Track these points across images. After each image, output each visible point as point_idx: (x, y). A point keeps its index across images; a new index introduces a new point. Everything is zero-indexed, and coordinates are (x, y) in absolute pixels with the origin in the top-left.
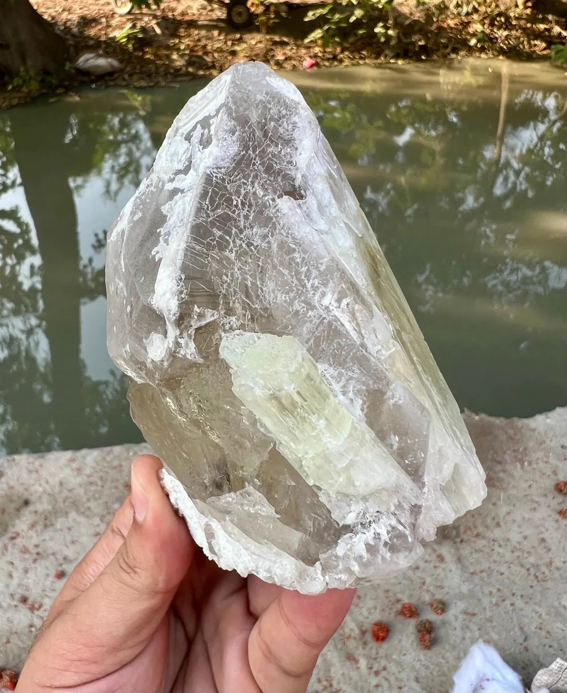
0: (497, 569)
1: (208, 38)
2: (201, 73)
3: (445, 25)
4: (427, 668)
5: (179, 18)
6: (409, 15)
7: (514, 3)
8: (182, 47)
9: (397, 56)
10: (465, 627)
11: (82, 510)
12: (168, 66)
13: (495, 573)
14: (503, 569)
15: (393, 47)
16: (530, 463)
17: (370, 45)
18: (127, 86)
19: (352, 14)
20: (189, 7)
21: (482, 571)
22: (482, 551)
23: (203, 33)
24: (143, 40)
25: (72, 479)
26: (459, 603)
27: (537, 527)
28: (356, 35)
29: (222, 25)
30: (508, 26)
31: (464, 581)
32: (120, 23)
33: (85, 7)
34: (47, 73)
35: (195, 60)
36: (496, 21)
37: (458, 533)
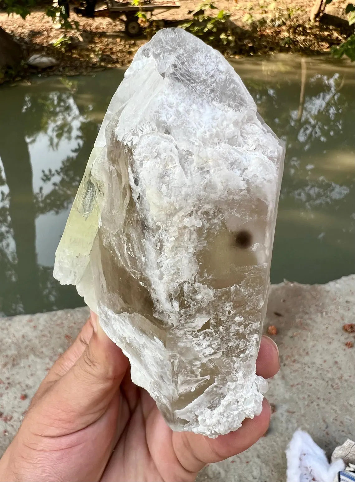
0: (308, 382)
1: (114, 44)
2: (110, 66)
3: (265, 33)
4: (265, 448)
5: (94, 31)
6: (242, 27)
7: (308, 18)
8: (97, 49)
9: (235, 54)
10: (288, 421)
11: (38, 353)
12: (88, 62)
13: (306, 385)
14: (311, 382)
15: (233, 48)
16: (327, 313)
17: (217, 46)
18: (62, 75)
19: (206, 27)
20: (101, 24)
21: (298, 384)
22: (298, 371)
23: (110, 40)
24: (72, 45)
25: (30, 334)
26: (284, 406)
27: (332, 354)
28: (208, 40)
29: (122, 34)
30: (304, 33)
31: (287, 391)
32: (56, 35)
33: (33, 24)
34: (9, 67)
35: (106, 58)
36: (298, 30)
37: (282, 360)
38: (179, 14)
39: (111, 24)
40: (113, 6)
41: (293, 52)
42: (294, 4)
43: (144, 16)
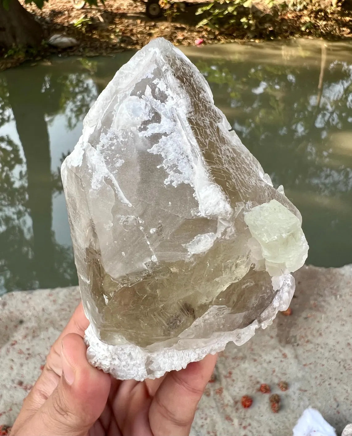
0: (320, 362)
1: (134, 25)
2: (129, 47)
3: (286, 18)
4: (276, 424)
5: (115, 11)
6: (262, 11)
7: (330, 3)
8: (118, 30)
9: (255, 37)
10: (300, 399)
11: (57, 326)
12: (107, 43)
13: (318, 365)
14: (324, 362)
15: (253, 32)
16: (341, 296)
17: (238, 30)
18: (82, 56)
19: (226, 9)
20: (122, 4)
21: (310, 364)
22: (310, 351)
23: (131, 21)
24: (92, 26)
25: (50, 307)
26: (296, 384)
27: (345, 336)
28: (229, 23)
29: (142, 16)
30: (326, 18)
31: (299, 370)
32: (77, 15)
33: (54, 4)
34: (30, 46)
35: (126, 39)
36: (319, 15)
37: (295, 340)
41: (313, 37)
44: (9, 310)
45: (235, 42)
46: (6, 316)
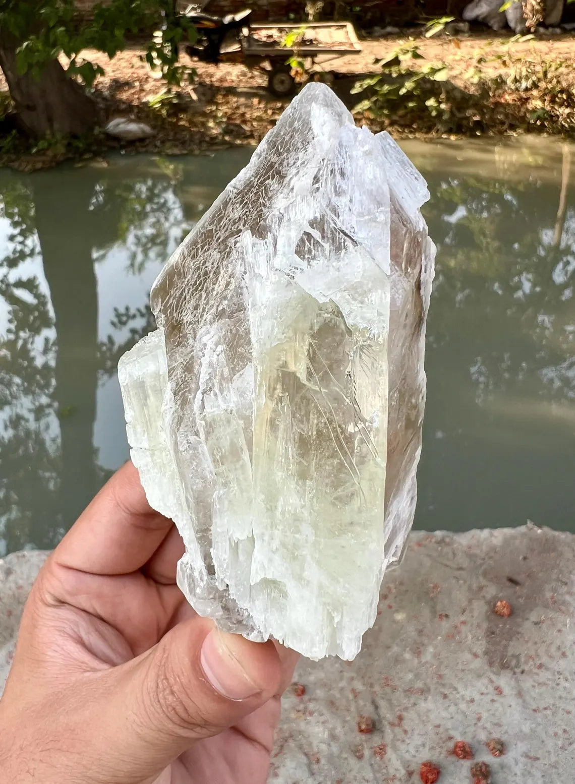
0: (563, 706)
1: (247, 106)
2: (238, 142)
3: (503, 101)
5: (217, 84)
6: (463, 89)
9: (450, 131)
10: (527, 774)
12: (203, 134)
13: (561, 712)
14: (571, 706)
15: (446, 121)
17: (421, 118)
18: (159, 154)
19: (402, 86)
20: (229, 73)
21: (545, 709)
22: (545, 684)
23: (242, 100)
24: (178, 106)
26: (519, 744)
28: (406, 107)
29: (262, 92)
30: (570, 103)
31: (526, 719)
32: (154, 88)
33: (118, 69)
34: (74, 136)
35: (233, 129)
36: (558, 98)
37: (518, 661)
38: (357, 64)
39: (244, 75)
40: (250, 46)
41: (549, 134)
42: (553, 55)
43: (301, 64)
44: (16, 583)
45: (415, 138)
46: (11, 593)
